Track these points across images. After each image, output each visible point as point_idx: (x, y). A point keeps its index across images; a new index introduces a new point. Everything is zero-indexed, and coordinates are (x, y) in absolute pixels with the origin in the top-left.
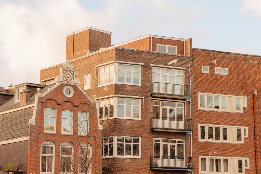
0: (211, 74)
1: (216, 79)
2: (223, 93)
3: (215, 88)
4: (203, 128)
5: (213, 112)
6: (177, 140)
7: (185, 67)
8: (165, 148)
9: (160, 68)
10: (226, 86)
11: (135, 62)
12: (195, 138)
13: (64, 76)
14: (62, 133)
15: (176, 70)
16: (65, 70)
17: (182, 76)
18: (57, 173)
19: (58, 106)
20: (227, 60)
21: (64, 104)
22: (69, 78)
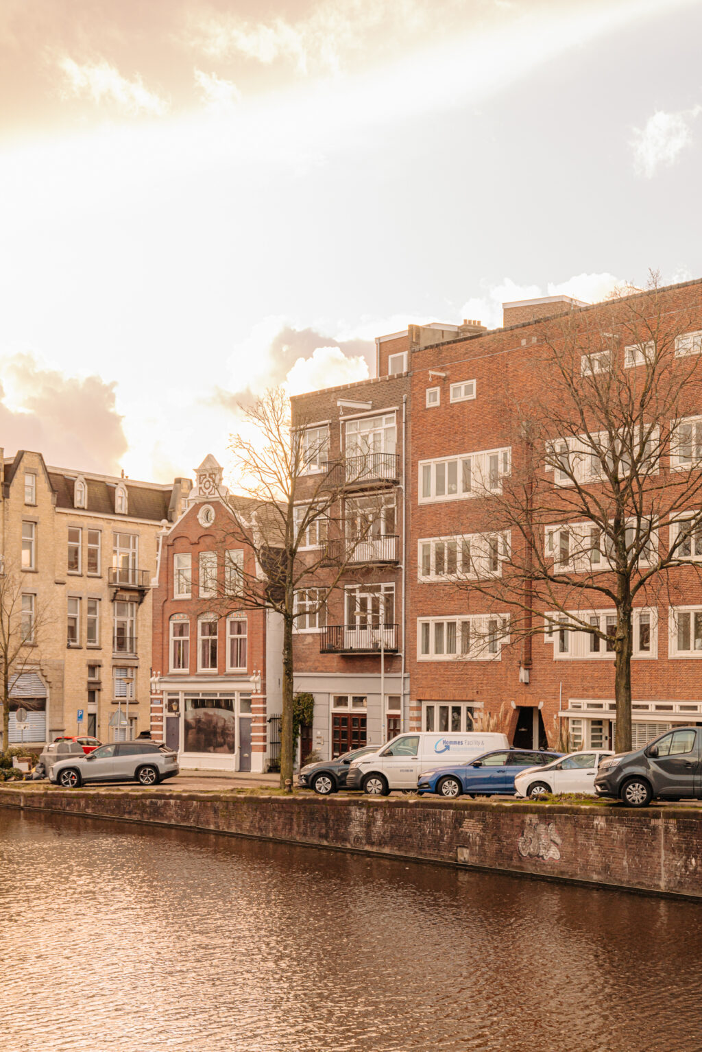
0: (443, 406)
1: (452, 417)
2: (465, 450)
3: (449, 441)
4: (426, 547)
5: (446, 504)
6: (383, 585)
7: (395, 405)
8: (364, 602)
9: (358, 421)
10: (471, 430)
11: (319, 421)
12: (412, 576)
13: (200, 488)
14: (201, 596)
15: (384, 417)
16: (201, 475)
17: (393, 428)
18: (194, 671)
19: (191, 546)
20: (475, 356)
21: (201, 541)
22: (207, 489)
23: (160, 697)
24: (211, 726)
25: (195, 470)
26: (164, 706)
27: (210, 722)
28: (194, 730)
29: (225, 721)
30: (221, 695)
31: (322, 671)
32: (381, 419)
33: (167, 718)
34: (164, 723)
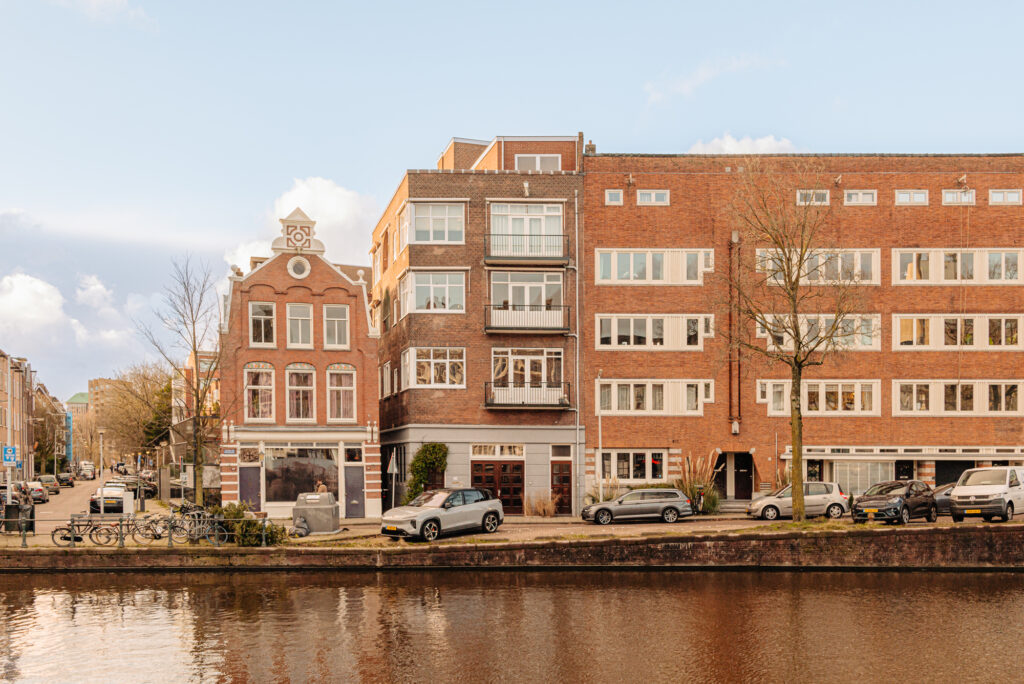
0: (627, 207)
1: (639, 217)
2: (656, 245)
3: (636, 235)
5: (631, 287)
6: (546, 350)
8: (519, 366)
9: (509, 204)
10: (664, 230)
12: (587, 344)
13: (289, 239)
14: (288, 347)
15: (545, 206)
16: (288, 227)
17: (559, 216)
18: (281, 420)
19: (277, 296)
20: (668, 171)
21: (290, 291)
22: (299, 241)
23: (234, 446)
24: (305, 475)
25: (281, 220)
26: (237, 455)
27: (304, 471)
28: (279, 480)
29: (324, 469)
30: (318, 444)
31: (459, 423)
32: (542, 207)
33: (241, 469)
34: (237, 473)
